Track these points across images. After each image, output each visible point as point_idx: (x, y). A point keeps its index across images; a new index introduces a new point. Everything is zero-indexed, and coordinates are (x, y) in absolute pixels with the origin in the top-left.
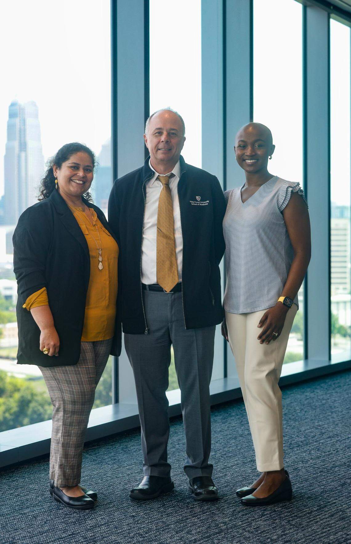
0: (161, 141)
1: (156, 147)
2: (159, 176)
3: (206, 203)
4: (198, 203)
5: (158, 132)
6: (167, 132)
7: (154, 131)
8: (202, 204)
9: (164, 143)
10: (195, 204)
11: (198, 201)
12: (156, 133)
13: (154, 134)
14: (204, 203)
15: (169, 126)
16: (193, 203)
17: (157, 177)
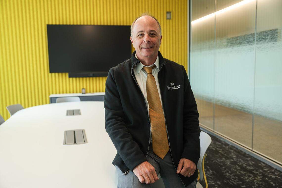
0: (144, 41)
1: (140, 46)
2: (144, 67)
3: (178, 87)
4: (172, 88)
5: (140, 35)
6: (147, 33)
7: (137, 34)
8: (175, 88)
9: (146, 43)
10: (170, 89)
11: (172, 87)
12: (139, 36)
13: (137, 37)
14: (177, 87)
15: (149, 29)
16: (169, 88)
17: (143, 68)
